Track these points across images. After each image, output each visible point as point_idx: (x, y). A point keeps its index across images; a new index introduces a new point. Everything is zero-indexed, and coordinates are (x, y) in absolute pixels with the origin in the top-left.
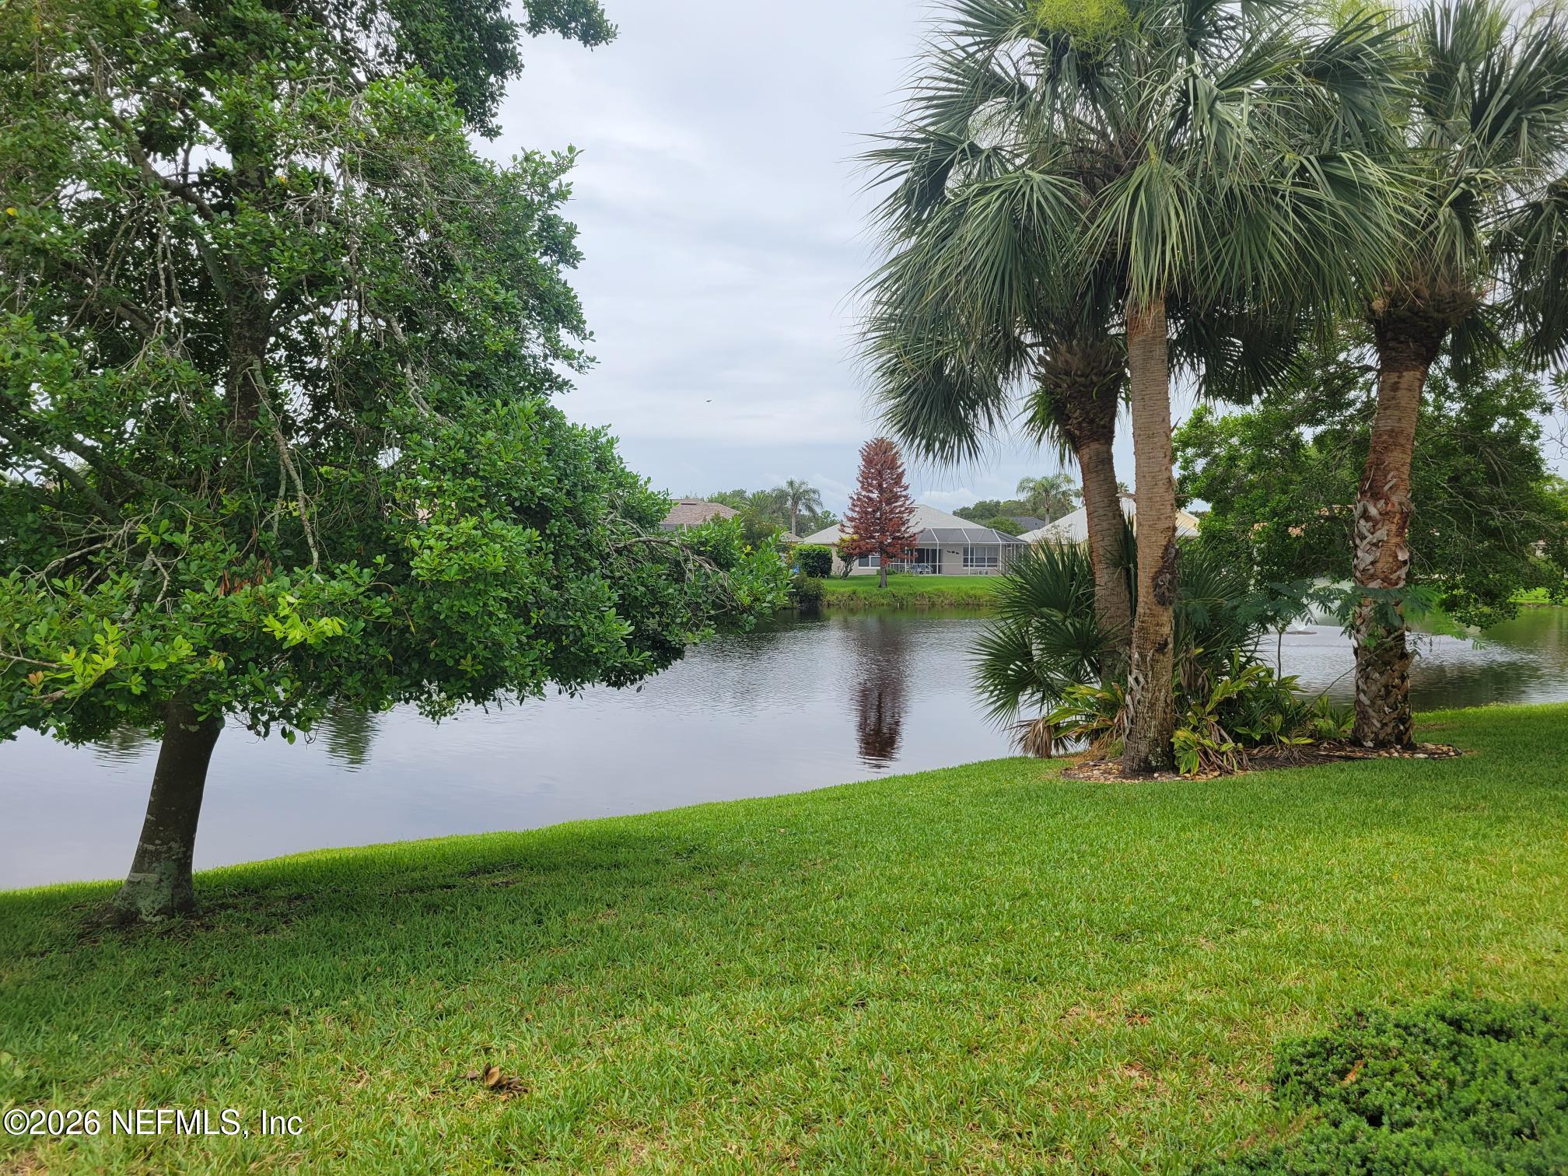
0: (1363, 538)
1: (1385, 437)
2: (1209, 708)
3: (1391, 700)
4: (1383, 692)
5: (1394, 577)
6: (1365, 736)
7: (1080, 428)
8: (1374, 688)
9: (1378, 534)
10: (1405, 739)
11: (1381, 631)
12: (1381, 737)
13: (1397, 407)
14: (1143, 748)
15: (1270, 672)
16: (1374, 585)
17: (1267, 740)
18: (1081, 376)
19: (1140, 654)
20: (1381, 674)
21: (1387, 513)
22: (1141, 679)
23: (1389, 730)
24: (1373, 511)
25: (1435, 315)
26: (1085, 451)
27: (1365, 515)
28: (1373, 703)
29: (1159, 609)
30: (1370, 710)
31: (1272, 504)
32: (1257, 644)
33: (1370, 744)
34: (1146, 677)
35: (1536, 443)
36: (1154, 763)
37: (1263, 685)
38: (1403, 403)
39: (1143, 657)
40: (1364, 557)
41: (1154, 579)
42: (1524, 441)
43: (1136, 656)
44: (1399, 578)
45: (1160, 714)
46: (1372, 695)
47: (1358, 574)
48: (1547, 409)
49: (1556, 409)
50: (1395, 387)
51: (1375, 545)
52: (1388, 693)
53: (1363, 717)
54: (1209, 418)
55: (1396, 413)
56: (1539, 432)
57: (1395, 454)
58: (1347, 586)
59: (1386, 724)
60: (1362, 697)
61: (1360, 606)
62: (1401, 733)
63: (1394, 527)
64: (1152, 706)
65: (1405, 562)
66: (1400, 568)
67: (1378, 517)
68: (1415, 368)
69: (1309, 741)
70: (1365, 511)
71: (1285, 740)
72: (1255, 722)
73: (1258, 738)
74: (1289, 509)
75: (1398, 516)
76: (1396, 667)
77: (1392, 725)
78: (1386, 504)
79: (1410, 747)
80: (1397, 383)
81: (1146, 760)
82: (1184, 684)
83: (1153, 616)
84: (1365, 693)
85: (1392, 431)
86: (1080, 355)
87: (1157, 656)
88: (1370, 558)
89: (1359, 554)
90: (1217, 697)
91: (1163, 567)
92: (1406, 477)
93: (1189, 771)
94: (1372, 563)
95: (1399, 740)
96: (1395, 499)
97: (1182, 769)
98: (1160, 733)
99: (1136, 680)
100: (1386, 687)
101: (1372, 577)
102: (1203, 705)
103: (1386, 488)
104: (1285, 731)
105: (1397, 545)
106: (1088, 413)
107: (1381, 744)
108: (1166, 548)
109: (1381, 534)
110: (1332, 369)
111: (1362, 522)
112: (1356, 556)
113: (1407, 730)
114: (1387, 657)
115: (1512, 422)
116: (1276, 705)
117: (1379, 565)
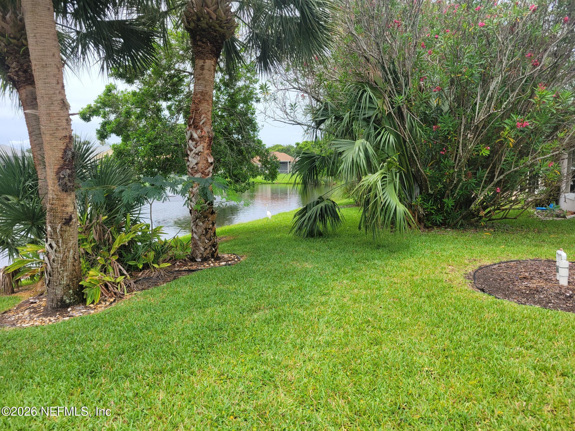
0: (191, 150)
1: (199, 95)
2: (112, 252)
3: (208, 236)
4: (204, 233)
5: (207, 171)
6: (197, 256)
7: (18, 75)
8: (200, 230)
9: (198, 148)
10: (215, 254)
11: (203, 201)
12: (204, 256)
13: (204, 79)
14: (59, 292)
15: (148, 226)
16: (198, 176)
17: (146, 266)
18: (14, 38)
19: (52, 227)
20: (203, 222)
21: (202, 137)
22: (54, 245)
23: (208, 251)
24: (195, 136)
25: (219, 29)
26: (23, 91)
27: (191, 138)
28: (200, 238)
29: (64, 195)
30: (199, 242)
31: (148, 135)
32: (140, 210)
33: (199, 260)
34: (57, 243)
35: (254, 116)
36: (68, 301)
37: (144, 234)
38: (207, 77)
39: (54, 229)
40: (192, 161)
41: (57, 173)
42: (249, 115)
43: (49, 229)
44: (209, 172)
45: (70, 267)
46: (199, 234)
47: (190, 170)
48: (258, 101)
49: (262, 100)
50: (202, 68)
51: (197, 154)
52: (207, 232)
53: (195, 245)
54: (114, 92)
55: (204, 82)
56: (255, 112)
57: (204, 105)
58: (185, 178)
59: (206, 249)
60: (195, 235)
61: (192, 187)
62: (214, 252)
63: (206, 145)
64: (63, 263)
65: (211, 163)
66: (209, 166)
67: (198, 139)
68: (211, 59)
69: (169, 264)
70: (191, 136)
71: (156, 266)
72: (139, 258)
73: (141, 267)
74: (155, 138)
75: (207, 139)
76: (210, 219)
77: (210, 248)
78: (202, 132)
79: (218, 259)
80: (203, 66)
81: (62, 301)
82: (96, 238)
83: (59, 199)
84: (196, 233)
85: (202, 92)
86: (12, 24)
87: (64, 228)
88: (195, 161)
89: (190, 159)
90: (116, 245)
91: (64, 165)
92: (209, 118)
93: (93, 303)
94: (197, 164)
95: (213, 256)
96: (205, 129)
97: (89, 301)
98: (71, 280)
99: (50, 245)
100: (206, 229)
101: (197, 172)
102: (109, 250)
103: (201, 123)
104: (156, 260)
105: (208, 154)
106: (22, 65)
107: (205, 260)
108: (65, 152)
109: (200, 148)
110: (172, 72)
111: (190, 142)
112: (188, 160)
113: (216, 250)
114: (205, 214)
115: (245, 106)
116: (150, 246)
117: (200, 165)
